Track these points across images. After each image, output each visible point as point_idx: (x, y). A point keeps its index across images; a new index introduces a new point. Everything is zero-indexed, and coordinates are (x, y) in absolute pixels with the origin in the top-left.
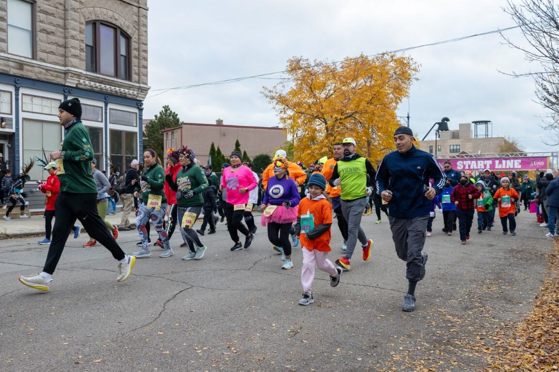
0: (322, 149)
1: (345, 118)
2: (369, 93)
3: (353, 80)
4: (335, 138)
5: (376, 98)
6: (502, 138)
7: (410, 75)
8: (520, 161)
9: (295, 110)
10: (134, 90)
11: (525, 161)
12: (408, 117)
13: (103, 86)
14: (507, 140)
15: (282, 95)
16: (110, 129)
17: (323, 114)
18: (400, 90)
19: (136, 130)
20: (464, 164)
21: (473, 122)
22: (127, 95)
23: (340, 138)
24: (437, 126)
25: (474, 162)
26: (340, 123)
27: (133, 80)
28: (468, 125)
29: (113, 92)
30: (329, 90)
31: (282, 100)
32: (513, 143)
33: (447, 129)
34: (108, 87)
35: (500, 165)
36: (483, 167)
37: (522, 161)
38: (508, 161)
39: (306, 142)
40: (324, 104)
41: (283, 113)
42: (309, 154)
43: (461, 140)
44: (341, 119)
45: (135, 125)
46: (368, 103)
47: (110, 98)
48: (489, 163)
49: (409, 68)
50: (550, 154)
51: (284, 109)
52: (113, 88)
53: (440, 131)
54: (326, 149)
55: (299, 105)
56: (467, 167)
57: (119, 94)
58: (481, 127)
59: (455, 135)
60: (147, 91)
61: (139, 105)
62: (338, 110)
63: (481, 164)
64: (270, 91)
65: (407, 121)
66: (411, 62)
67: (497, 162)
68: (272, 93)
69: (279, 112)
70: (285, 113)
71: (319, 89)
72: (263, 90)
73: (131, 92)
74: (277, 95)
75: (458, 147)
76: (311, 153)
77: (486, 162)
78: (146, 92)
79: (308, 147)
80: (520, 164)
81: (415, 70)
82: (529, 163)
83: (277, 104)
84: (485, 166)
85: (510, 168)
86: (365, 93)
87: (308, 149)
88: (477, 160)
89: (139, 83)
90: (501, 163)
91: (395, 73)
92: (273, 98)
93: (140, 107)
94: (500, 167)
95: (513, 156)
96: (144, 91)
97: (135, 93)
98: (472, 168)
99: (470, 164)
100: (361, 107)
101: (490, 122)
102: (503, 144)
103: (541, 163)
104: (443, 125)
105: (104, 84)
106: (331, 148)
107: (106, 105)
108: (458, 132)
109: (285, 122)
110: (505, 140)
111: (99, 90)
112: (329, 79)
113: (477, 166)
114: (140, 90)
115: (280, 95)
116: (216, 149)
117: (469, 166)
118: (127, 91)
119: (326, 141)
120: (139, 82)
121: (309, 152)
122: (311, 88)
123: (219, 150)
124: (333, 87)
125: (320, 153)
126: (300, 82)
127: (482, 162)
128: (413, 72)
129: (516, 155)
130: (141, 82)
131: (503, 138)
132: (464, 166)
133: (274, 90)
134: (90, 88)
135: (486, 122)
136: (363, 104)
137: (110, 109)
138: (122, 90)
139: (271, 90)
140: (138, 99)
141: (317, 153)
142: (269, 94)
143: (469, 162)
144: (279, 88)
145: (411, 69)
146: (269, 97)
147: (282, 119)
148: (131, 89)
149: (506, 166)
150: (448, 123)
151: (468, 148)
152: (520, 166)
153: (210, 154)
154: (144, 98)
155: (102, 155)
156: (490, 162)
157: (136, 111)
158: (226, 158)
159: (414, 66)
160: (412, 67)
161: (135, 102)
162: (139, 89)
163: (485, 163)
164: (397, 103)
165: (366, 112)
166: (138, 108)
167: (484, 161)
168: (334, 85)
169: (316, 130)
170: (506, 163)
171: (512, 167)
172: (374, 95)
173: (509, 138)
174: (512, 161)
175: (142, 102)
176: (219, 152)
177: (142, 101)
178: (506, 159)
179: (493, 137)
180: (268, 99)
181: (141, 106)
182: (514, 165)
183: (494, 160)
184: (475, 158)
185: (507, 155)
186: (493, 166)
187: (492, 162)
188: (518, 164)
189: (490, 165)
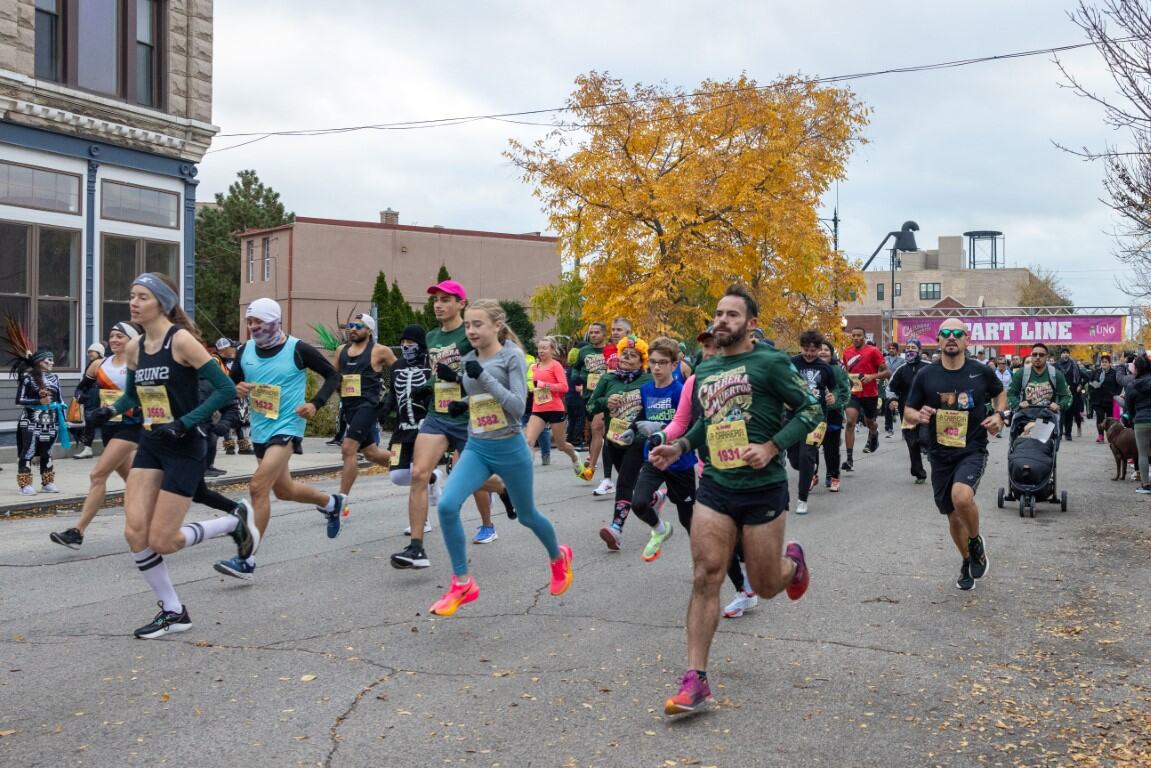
0: (652, 292)
1: (706, 221)
2: (760, 168)
3: (722, 135)
4: (682, 267)
5: (775, 178)
6: (1024, 269)
7: (847, 130)
8: (1069, 324)
9: (588, 198)
10: (173, 135)
11: (1079, 325)
12: (835, 221)
13: (84, 119)
14: (1036, 274)
15: (557, 163)
16: (102, 234)
17: (653, 212)
18: (828, 163)
19: (177, 236)
21: (966, 234)
22: (153, 147)
23: (694, 268)
24: (893, 240)
25: (978, 326)
26: (693, 233)
27: (171, 109)
28: (958, 240)
29: (113, 138)
30: (669, 156)
31: (556, 174)
32: (1047, 282)
33: (912, 248)
34: (98, 122)
35: (1031, 333)
36: (996, 337)
37: (1072, 325)
38: (1046, 324)
39: (612, 274)
40: (657, 188)
41: (558, 204)
42: (620, 304)
43: (942, 273)
44: (695, 224)
45: (173, 224)
46: (756, 189)
47: (101, 153)
48: (1008, 327)
49: (845, 116)
50: (1126, 311)
51: (561, 195)
52: (112, 126)
53: (899, 251)
54: (661, 293)
55: (597, 186)
57: (131, 142)
58: (983, 245)
59: (930, 262)
60: (210, 137)
61: (186, 172)
62: (690, 204)
63: (992, 331)
64: (528, 152)
65: (833, 228)
66: (851, 101)
67: (1025, 325)
68: (531, 156)
69: (549, 202)
70: (562, 205)
71: (645, 152)
72: (510, 149)
73: (164, 138)
74: (546, 160)
75: (937, 288)
76: (624, 303)
77: (1002, 324)
78: (207, 140)
79: (620, 287)
80: (1070, 330)
81: (859, 119)
82: (1087, 330)
83: (543, 182)
84: (1001, 333)
86: (751, 165)
87: (617, 291)
88: (985, 320)
89: (187, 118)
90: (1032, 328)
91: (816, 124)
92: (533, 168)
93: (188, 179)
94: (1031, 337)
95: (1055, 315)
96: (203, 137)
97: (177, 141)
100: (741, 198)
101: (1000, 233)
102: (1028, 283)
103: (1110, 330)
104: (905, 239)
105: (87, 115)
106: (671, 290)
107: (92, 171)
108: (936, 254)
109: (563, 227)
110: (1031, 275)
111: (74, 129)
112: (668, 129)
113: (985, 334)
114: (190, 134)
115: (551, 162)
116: (390, 288)
118: (152, 135)
119: (661, 275)
120: (187, 115)
121: (621, 298)
122: (625, 148)
123: (396, 289)
124: (675, 149)
126: (600, 132)
127: (995, 325)
128: (856, 125)
129: (1062, 311)
130: (193, 113)
131: (1028, 270)
133: (537, 150)
134: (45, 123)
135: (993, 235)
136: (746, 190)
137: (104, 180)
138: (139, 132)
139: (531, 149)
140: (183, 156)
141: (640, 303)
142: (525, 159)
144: (551, 145)
145: (851, 117)
146: (525, 165)
147: (555, 218)
148: (165, 130)
150: (916, 233)
151: (956, 290)
152: (1069, 336)
153: (372, 301)
154: (201, 156)
155: (77, 302)
156: (1011, 326)
157: (178, 187)
158: (414, 310)
159: (857, 111)
160: (852, 113)
161: (176, 166)
162: (186, 132)
163: (1001, 329)
164: (819, 191)
165: (752, 210)
166: (183, 180)
167: (998, 322)
168: (679, 144)
169: (636, 247)
170: (1042, 327)
171: (1054, 337)
172: (771, 170)
173: (1039, 271)
174: (1054, 324)
175: (195, 165)
176: (397, 295)
177: (193, 163)
178: (1042, 320)
179: (1006, 267)
180: (523, 171)
181: (192, 176)
182: (1058, 334)
183: (1018, 320)
184: (980, 316)
185: (1044, 311)
186: (1016, 334)
187: (1016, 327)
188: (1067, 330)
189: (1011, 332)
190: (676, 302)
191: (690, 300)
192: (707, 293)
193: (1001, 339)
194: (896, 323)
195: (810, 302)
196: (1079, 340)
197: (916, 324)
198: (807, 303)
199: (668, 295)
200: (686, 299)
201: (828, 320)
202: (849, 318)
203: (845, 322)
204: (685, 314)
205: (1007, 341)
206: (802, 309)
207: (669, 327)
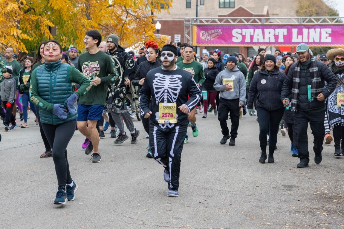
0: (7, 4)
8: (329, 31)
11: (337, 31)
20: (244, 34)
25: (259, 31)
35: (300, 37)
36: (273, 40)
37: (332, 31)
38: (312, 31)
48: (282, 32)
54: (14, 5)
56: (248, 40)
63: (270, 35)
67: (295, 31)
77: (278, 30)
80: (330, 35)
84: (276, 37)
85: (314, 43)
88: (263, 27)
90: (300, 33)
94: (299, 40)
95: (319, 23)
98: (255, 40)
99: (252, 34)
106: (21, 3)
113: (264, 38)
117: (252, 37)
125: (3, 11)
127: (272, 31)
129: (324, 21)
132: (244, 37)
143: (252, 30)
149: (308, 38)
151: (247, 1)
152: (329, 40)
156: (284, 31)
163: (277, 34)
167: (274, 29)
170: (309, 33)
171: (317, 40)
174: (318, 30)
178: (308, 27)
182: (320, 38)
183: (289, 27)
184: (260, 23)
185: (310, 21)
186: (288, 38)
187: (288, 32)
188: (328, 35)
189: (284, 36)
190: (26, 12)
191: (37, 11)
192: (49, 5)
193: (277, 42)
194: (195, 28)
195: (130, 11)
196: (338, 43)
197: (211, 29)
198: (128, 12)
199: (19, 7)
200: (34, 9)
201: (144, 26)
202: (163, 23)
203: (158, 26)
204: (33, 21)
205: (281, 43)
206: (124, 17)
207: (20, 32)
